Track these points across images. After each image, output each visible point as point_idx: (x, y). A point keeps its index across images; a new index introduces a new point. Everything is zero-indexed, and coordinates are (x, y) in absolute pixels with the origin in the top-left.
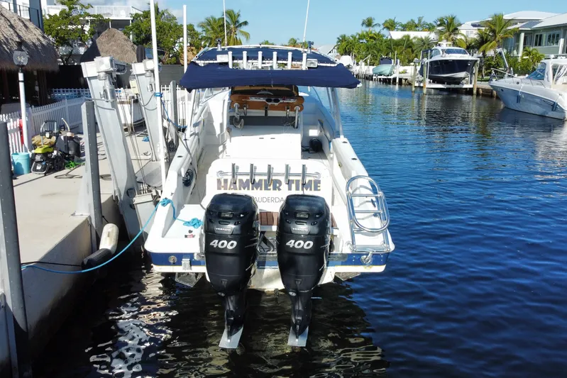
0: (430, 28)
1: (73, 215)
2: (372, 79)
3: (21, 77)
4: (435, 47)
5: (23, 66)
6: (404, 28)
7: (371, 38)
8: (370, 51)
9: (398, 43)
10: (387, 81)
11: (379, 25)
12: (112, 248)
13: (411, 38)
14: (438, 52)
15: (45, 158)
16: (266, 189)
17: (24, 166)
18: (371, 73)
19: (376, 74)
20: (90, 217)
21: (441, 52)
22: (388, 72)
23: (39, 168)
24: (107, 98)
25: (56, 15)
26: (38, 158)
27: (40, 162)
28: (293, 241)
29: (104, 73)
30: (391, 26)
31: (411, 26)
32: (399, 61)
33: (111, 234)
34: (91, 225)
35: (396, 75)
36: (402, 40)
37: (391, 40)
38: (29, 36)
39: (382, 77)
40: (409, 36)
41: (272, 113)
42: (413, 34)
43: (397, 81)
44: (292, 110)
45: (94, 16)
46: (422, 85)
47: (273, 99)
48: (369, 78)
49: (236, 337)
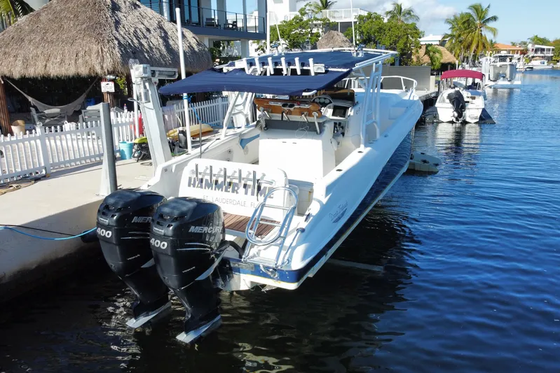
1: (98, 195)
16: (226, 191)
17: (127, 153)
23: (136, 155)
28: (154, 240)
29: (140, 78)
44: (310, 115)
47: (289, 104)
49: (143, 320)
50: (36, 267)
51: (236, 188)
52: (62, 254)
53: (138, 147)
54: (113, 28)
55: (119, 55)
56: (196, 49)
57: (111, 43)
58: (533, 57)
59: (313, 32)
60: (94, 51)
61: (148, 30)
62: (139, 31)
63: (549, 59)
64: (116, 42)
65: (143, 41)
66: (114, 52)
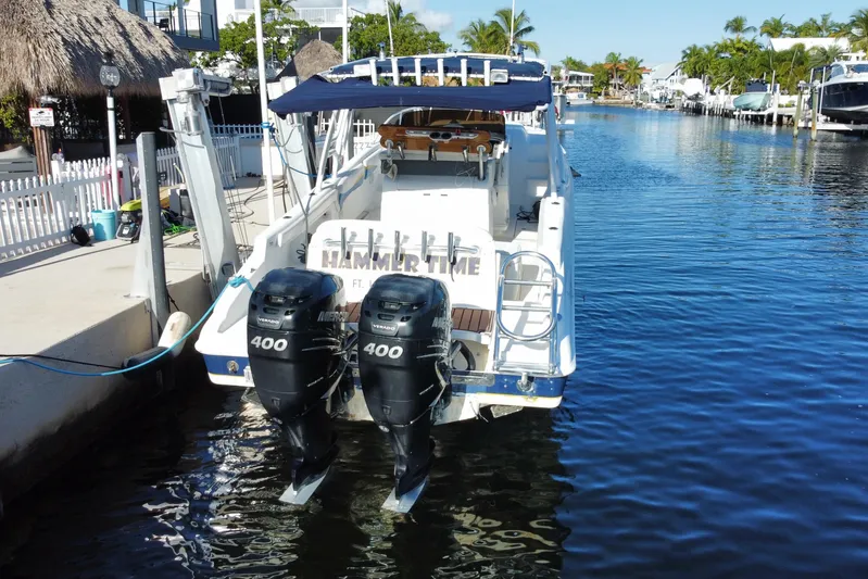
0: (841, 31)
1: (127, 296)
2: (734, 117)
3: (110, 102)
4: (836, 62)
5: (113, 87)
6: (798, 32)
7: (739, 50)
8: (735, 71)
9: (781, 58)
10: (757, 120)
11: (755, 30)
12: (174, 347)
13: (807, 47)
14: (840, 71)
15: (134, 218)
16: (395, 268)
17: (107, 229)
18: (732, 107)
19: (740, 107)
20: (149, 301)
21: (846, 70)
22: (758, 104)
23: (125, 232)
24: (189, 129)
25: (243, 23)
26: (125, 218)
27: (128, 223)
28: (373, 345)
29: (186, 93)
30: (774, 29)
31: (812, 29)
32: (778, 85)
33: (176, 327)
34: (151, 312)
35: (774, 110)
36: (791, 52)
37: (771, 53)
38: (150, 48)
39: (749, 113)
40: (801, 47)
41: (443, 156)
42: (809, 43)
43: (775, 119)
44: (473, 150)
45: (296, 23)
46: (810, 125)
47: (441, 133)
48: (728, 115)
49: (309, 489)
50: (60, 429)
51: (413, 263)
52: (92, 404)
53: (129, 218)
54: (45, 12)
55: (67, 60)
56: (173, 57)
57: (49, 39)
58: (567, 88)
59: (282, 41)
60: (19, 53)
61: (97, 20)
62: (84, 21)
63: (589, 91)
64: (59, 38)
65: (97, 39)
66: (58, 54)
